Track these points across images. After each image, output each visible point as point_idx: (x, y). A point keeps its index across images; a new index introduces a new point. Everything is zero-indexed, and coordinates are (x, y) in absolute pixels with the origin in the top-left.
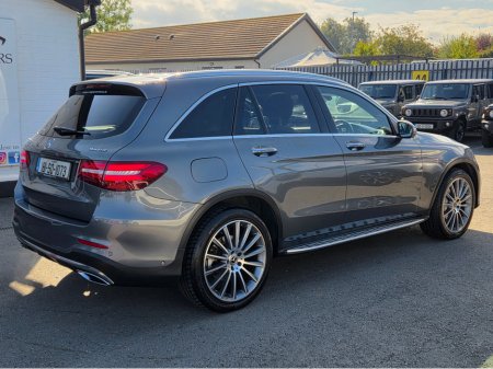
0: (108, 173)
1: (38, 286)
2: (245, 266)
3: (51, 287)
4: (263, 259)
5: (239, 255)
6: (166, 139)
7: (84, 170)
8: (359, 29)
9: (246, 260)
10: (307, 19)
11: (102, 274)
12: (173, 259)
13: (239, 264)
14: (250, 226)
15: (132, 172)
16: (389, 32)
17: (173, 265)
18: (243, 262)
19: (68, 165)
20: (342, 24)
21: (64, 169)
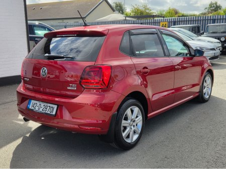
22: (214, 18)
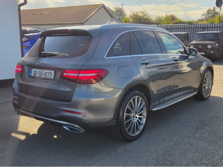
0: (80, 75)
1: (27, 134)
2: (139, 118)
3: (34, 134)
4: (145, 114)
5: (136, 113)
6: (105, 57)
7: (65, 74)
8: (120, 12)
9: (139, 115)
10: (103, 6)
11: (77, 126)
12: (112, 117)
13: (136, 117)
14: (141, 99)
15: (92, 75)
16: (135, 13)
17: (112, 120)
18: (138, 116)
19: (53, 72)
20: (113, 10)
21: (51, 74)
22: (204, 26)
